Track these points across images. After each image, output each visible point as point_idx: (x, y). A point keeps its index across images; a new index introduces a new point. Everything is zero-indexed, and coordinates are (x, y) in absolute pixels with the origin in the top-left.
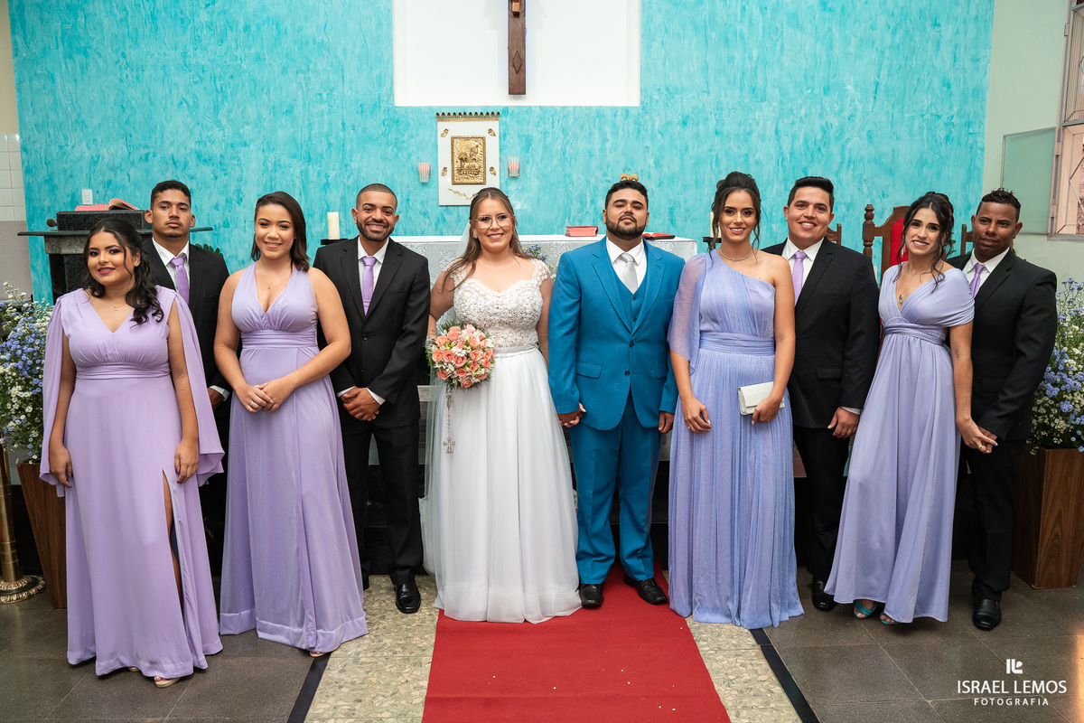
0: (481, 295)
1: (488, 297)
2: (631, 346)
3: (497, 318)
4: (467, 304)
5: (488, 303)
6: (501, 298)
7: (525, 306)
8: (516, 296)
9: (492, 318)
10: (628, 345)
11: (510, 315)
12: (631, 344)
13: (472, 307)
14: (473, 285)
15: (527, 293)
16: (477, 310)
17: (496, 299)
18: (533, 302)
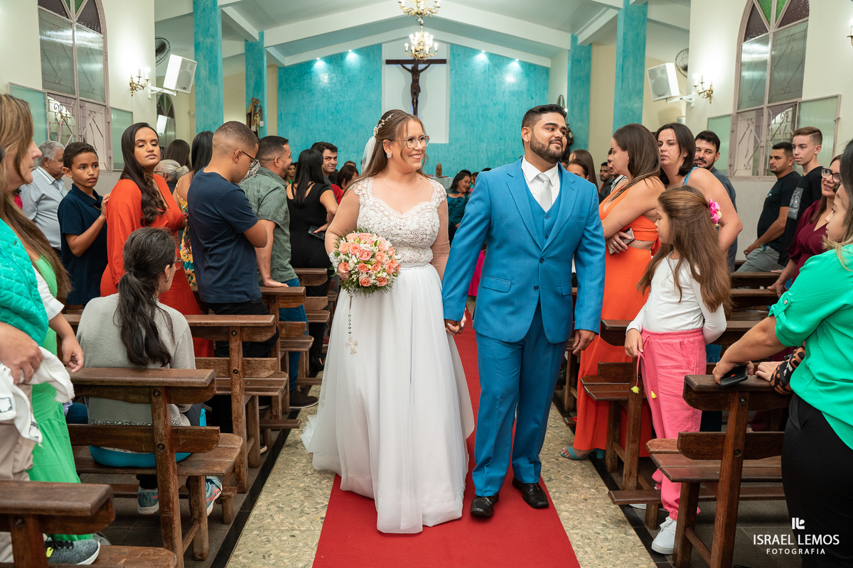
0: (385, 215)
1: (392, 217)
2: (541, 262)
3: (399, 239)
4: (371, 222)
5: (392, 224)
6: (404, 220)
7: (426, 227)
8: (416, 218)
9: (394, 238)
10: (538, 261)
11: (412, 236)
12: (542, 260)
13: (376, 226)
14: (377, 205)
15: (428, 214)
16: (381, 230)
18: (432, 224)
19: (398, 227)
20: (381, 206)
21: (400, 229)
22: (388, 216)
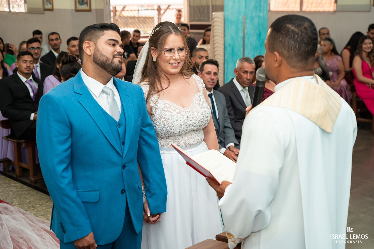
1: (182, 113)
6: (191, 113)
9: (188, 128)
11: (199, 124)
17: (188, 114)
19: (189, 119)
20: (170, 106)
21: (191, 121)
22: (179, 113)
